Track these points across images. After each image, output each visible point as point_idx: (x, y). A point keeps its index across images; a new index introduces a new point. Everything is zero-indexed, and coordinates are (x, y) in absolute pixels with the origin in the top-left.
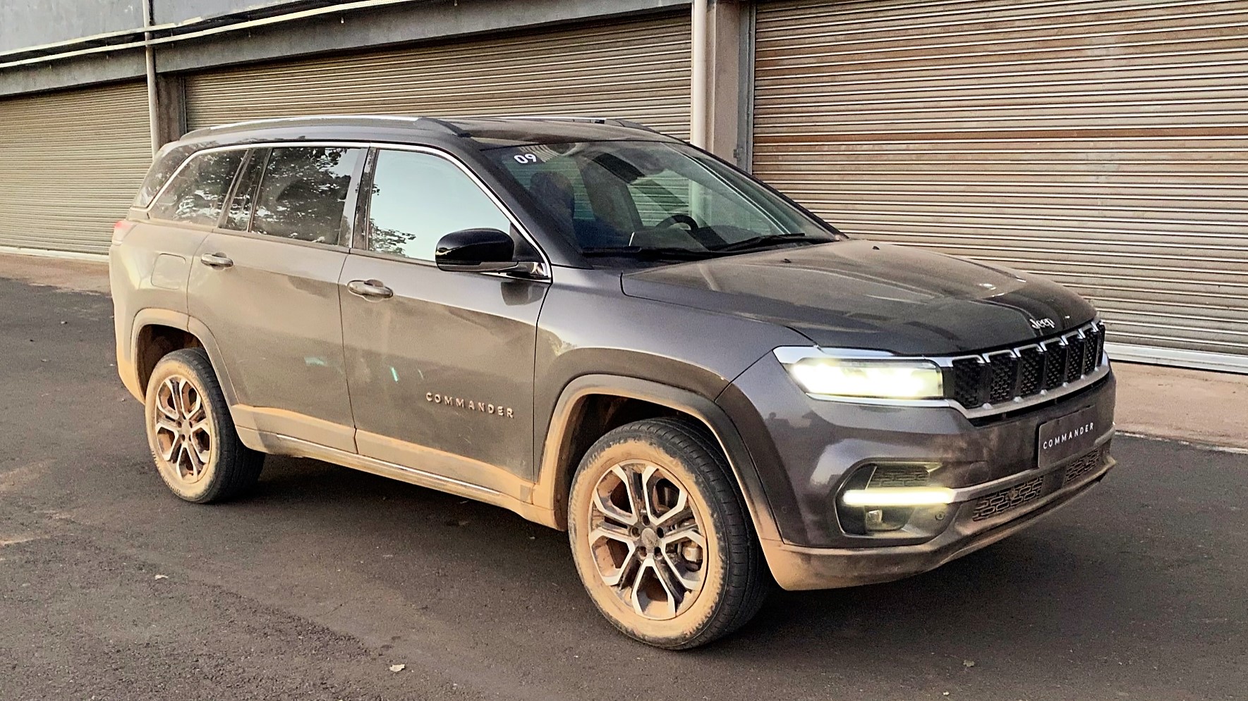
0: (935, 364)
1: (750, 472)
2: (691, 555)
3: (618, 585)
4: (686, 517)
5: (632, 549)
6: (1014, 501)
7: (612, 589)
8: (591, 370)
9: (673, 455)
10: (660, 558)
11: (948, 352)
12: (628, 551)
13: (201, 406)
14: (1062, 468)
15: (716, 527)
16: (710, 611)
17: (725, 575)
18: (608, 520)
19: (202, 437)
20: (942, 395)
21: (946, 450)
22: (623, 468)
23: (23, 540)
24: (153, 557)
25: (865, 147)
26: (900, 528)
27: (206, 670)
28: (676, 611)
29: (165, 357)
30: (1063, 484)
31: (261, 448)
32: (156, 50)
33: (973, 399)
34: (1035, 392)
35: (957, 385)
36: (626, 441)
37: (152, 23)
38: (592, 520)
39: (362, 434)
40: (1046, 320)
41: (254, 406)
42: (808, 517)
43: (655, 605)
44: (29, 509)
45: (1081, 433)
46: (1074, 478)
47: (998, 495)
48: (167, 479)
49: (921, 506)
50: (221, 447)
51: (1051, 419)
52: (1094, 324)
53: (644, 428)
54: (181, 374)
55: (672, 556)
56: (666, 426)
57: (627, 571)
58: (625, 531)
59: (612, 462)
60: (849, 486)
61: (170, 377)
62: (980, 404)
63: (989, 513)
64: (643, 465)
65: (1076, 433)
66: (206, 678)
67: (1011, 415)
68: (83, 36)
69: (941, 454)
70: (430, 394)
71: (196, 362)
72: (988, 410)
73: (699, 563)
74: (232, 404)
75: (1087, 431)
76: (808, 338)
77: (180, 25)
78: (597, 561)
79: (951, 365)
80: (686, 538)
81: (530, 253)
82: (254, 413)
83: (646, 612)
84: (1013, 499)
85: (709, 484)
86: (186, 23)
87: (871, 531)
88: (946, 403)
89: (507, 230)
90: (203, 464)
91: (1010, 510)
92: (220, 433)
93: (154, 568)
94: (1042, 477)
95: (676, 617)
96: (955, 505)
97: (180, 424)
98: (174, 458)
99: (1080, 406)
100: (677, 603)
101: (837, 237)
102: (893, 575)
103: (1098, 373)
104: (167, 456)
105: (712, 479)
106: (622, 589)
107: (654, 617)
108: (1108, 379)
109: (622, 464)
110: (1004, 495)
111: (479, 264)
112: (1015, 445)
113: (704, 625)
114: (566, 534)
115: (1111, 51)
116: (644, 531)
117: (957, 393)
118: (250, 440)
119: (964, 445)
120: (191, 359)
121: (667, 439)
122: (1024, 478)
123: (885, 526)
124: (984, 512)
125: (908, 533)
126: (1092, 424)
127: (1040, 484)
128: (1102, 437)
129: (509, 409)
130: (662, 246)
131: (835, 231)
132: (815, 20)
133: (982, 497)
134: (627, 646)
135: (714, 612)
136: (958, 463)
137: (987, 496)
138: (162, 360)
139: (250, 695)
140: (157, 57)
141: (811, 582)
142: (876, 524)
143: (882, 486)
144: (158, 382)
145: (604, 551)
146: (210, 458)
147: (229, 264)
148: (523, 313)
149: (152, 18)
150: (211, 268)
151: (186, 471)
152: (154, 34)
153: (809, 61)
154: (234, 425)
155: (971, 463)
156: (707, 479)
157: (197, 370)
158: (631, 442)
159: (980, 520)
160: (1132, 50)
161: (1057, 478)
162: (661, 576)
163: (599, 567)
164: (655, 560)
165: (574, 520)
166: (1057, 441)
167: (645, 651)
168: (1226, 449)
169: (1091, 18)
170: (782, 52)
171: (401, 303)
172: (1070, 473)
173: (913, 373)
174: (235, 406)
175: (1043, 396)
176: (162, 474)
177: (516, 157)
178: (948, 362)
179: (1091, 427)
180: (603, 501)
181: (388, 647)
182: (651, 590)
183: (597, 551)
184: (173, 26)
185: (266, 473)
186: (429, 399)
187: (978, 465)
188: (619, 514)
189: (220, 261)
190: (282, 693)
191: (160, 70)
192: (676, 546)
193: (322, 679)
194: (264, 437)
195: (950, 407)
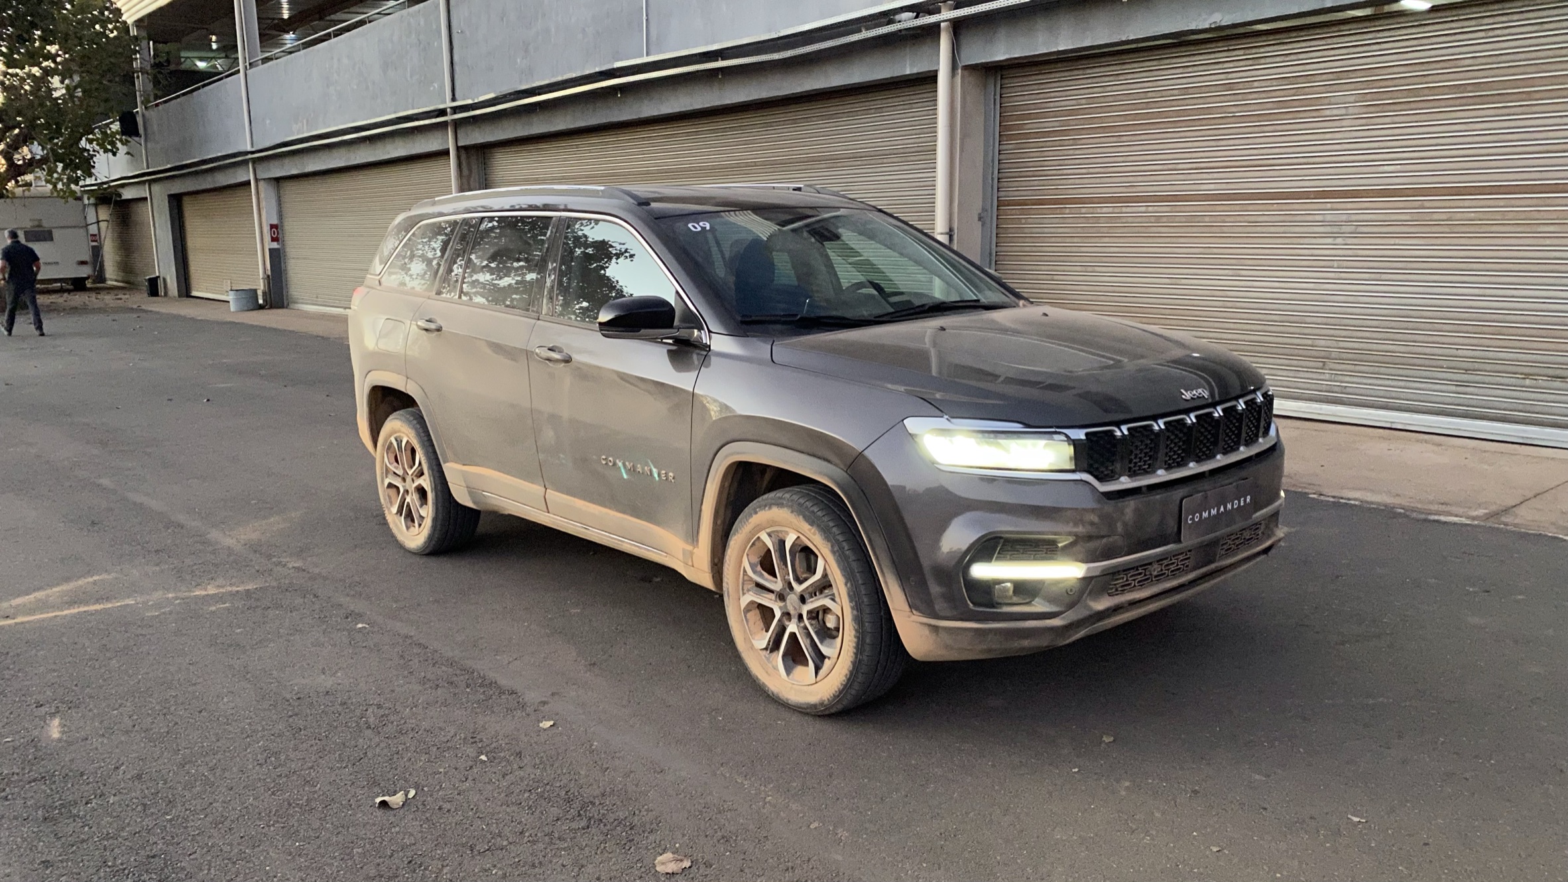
0: (1067, 436)
1: (880, 542)
2: (831, 623)
3: (766, 649)
4: (824, 586)
5: (778, 614)
6: (1156, 576)
7: (761, 652)
8: (739, 438)
9: (812, 524)
10: (802, 625)
11: (1082, 423)
12: (774, 616)
13: (420, 464)
14: (1214, 543)
15: (849, 596)
16: (844, 678)
17: (857, 644)
18: (758, 585)
19: (422, 492)
20: (1073, 467)
21: (1076, 525)
22: (769, 535)
23: (250, 586)
24: (359, 606)
25: (1105, 210)
26: (1031, 602)
27: (371, 720)
28: (816, 677)
29: (391, 417)
30: (1217, 557)
31: (470, 504)
32: (457, 124)
33: (1109, 472)
34: (1182, 464)
35: (1091, 457)
36: (770, 508)
37: (454, 99)
38: (743, 584)
39: (552, 494)
40: (1200, 391)
41: (464, 465)
42: (935, 589)
43: (799, 670)
44: (269, 557)
45: (1235, 507)
46: (1229, 552)
47: (1138, 570)
48: (395, 531)
49: (1052, 580)
50: (436, 504)
51: (1199, 492)
52: (1259, 394)
53: (787, 496)
54: (403, 433)
55: (813, 622)
56: (808, 494)
57: (774, 635)
58: (772, 596)
59: (759, 528)
60: (973, 560)
61: (395, 435)
62: (1117, 476)
63: (1126, 588)
64: (787, 533)
65: (1229, 506)
66: (369, 727)
67: (1152, 488)
68: (395, 112)
69: (1070, 528)
70: (604, 457)
71: (415, 422)
72: (1125, 483)
73: (837, 629)
74: (445, 462)
75: (1242, 504)
76: (938, 408)
77: (476, 101)
78: (748, 624)
79: (1083, 437)
80: (824, 606)
81: (693, 321)
82: (462, 471)
83: (790, 677)
84: (1155, 573)
85: (843, 553)
86: (482, 98)
87: (1000, 604)
88: (1077, 476)
89: (671, 300)
90: (423, 518)
91: (1152, 585)
92: (435, 489)
93: (359, 617)
94: (1190, 551)
95: (816, 683)
96: (1086, 580)
97: (404, 480)
98: (400, 512)
99: (1235, 478)
100: (817, 669)
101: (1021, 302)
102: (1023, 649)
103: (1263, 444)
104: (395, 509)
105: (846, 548)
106: (771, 652)
107: (797, 681)
108: (1275, 450)
109: (768, 530)
110: (1145, 569)
111: (639, 331)
112: (1155, 519)
113: (841, 692)
114: (722, 596)
115: (1351, 111)
116: (789, 597)
117: (1091, 465)
118: (462, 497)
119: (1096, 519)
120: (412, 418)
121: (807, 507)
122: (1166, 552)
123: (1015, 599)
124: (1122, 586)
125: (1039, 606)
126: (1249, 497)
127: (1189, 558)
128: (1265, 510)
129: (671, 474)
130: (823, 314)
131: (1018, 296)
132: (1058, 84)
133: (1119, 572)
134: (772, 708)
135: (849, 680)
136: (1090, 538)
137: (1124, 571)
138: (389, 419)
139: (403, 747)
140: (458, 132)
141: (939, 653)
142: (1006, 597)
143: (1011, 559)
144: (386, 440)
145: (755, 616)
146: (427, 512)
147: (439, 330)
148: (683, 380)
149: (454, 95)
150: (424, 332)
151: (410, 523)
152: (455, 110)
153: (1051, 124)
154: (447, 482)
155: (1103, 537)
156: (841, 548)
157: (416, 429)
158: (775, 510)
159: (1117, 595)
160: (1372, 109)
161: (1208, 552)
162: (803, 643)
163: (750, 631)
164: (798, 626)
165: (727, 584)
166: (1205, 515)
167: (786, 714)
168: (1443, 518)
169: (1331, 76)
170: (1029, 117)
171: (579, 368)
172: (1225, 547)
173: (1046, 445)
174: (447, 464)
175: (1192, 468)
176: (391, 526)
177: (690, 225)
178: (1080, 434)
179: (1248, 500)
180: (752, 566)
181: (544, 703)
182: (795, 656)
183: (748, 615)
184: (470, 102)
185: (482, 527)
186: (604, 462)
187: (1111, 539)
188: (766, 580)
189: (432, 326)
190: (433, 745)
191: (460, 144)
192: (818, 612)
193: (473, 733)
194: (472, 492)
195: (1081, 480)
